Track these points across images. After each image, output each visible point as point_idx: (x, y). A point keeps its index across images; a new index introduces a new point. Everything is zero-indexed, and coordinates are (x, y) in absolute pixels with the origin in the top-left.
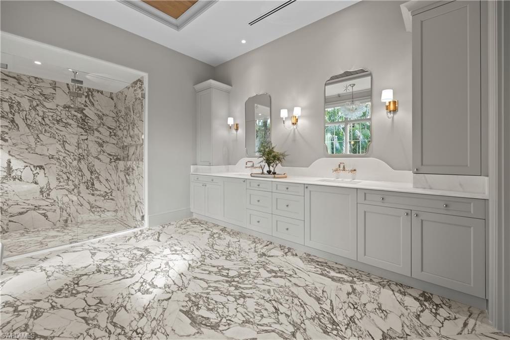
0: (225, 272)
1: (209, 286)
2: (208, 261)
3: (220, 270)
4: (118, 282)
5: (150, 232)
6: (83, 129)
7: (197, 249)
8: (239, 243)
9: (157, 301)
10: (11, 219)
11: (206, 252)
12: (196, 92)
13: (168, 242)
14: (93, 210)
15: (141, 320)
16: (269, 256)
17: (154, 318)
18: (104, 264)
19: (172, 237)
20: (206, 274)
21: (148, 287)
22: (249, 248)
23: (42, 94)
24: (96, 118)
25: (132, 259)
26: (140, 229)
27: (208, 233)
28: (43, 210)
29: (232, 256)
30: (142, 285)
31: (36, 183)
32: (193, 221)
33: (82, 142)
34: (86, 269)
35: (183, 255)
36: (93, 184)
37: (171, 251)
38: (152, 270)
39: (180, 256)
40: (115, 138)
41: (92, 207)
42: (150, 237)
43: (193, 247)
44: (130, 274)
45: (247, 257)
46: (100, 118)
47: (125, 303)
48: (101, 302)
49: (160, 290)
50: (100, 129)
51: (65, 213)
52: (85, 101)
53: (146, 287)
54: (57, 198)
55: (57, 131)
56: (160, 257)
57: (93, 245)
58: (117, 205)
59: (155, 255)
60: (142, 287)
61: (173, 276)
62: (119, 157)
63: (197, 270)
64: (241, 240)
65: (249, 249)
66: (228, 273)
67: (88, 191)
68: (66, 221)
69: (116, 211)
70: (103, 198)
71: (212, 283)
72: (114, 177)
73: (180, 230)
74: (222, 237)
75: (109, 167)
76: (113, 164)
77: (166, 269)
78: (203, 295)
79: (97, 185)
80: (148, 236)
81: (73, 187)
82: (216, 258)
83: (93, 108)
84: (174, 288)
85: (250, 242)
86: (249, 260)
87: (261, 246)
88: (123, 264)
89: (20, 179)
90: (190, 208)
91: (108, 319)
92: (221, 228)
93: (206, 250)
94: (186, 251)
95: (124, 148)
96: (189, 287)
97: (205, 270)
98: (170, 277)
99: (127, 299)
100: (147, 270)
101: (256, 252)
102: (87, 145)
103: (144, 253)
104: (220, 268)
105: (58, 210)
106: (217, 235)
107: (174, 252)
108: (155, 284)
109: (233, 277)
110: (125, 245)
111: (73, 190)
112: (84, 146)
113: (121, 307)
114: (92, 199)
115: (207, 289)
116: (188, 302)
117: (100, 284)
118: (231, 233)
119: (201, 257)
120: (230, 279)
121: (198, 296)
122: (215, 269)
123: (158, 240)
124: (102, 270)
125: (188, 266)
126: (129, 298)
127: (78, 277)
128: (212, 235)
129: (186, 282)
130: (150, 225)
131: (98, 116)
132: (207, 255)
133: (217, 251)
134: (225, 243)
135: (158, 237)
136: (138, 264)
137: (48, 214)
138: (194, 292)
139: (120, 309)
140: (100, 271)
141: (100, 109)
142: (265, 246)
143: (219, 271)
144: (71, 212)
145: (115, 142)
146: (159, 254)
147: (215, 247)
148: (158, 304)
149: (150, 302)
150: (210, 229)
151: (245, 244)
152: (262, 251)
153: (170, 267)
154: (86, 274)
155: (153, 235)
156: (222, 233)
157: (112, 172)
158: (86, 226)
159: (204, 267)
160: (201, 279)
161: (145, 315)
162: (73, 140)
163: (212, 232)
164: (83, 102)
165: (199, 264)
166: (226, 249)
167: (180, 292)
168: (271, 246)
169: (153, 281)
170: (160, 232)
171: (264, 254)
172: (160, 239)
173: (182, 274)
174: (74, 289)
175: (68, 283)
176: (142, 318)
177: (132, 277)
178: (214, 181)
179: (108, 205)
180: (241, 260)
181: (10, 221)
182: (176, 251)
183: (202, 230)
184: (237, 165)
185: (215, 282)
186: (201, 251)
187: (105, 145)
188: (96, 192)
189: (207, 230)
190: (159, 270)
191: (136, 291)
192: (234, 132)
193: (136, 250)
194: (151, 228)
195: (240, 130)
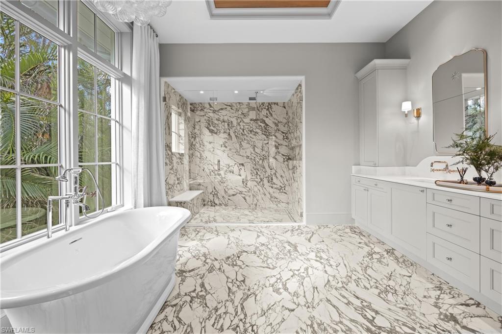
0: (370, 314)
1: (341, 322)
2: (352, 286)
3: (364, 307)
4: (262, 269)
5: (305, 230)
6: (265, 135)
7: (345, 265)
8: (408, 279)
9: (281, 305)
10: (229, 198)
11: (354, 273)
12: (358, 81)
13: (317, 245)
14: (272, 199)
15: (261, 317)
16: (464, 327)
17: (271, 323)
18: (261, 248)
19: (323, 241)
20: (343, 302)
21: (281, 286)
22: (426, 294)
23: (243, 114)
24: (273, 126)
25: (280, 251)
26: (298, 224)
27: (367, 249)
28: (244, 194)
29: (390, 295)
30: (276, 282)
31: (240, 175)
32: (353, 230)
33: (265, 145)
34: (249, 247)
35: (326, 266)
36: (272, 179)
37: (317, 256)
38: (291, 270)
39: (323, 266)
40: (287, 141)
41: (271, 197)
42: (303, 235)
43: (341, 261)
44: (273, 265)
45: (415, 307)
46: (277, 125)
47: (258, 291)
48: (244, 281)
49: (289, 295)
50: (276, 134)
51: (255, 199)
52: (267, 114)
53: (279, 285)
54: (251, 187)
55: (251, 139)
56: (303, 259)
57: (261, 229)
58: (288, 198)
59: (300, 255)
60: (276, 283)
61: (307, 287)
62: (290, 157)
63: (334, 292)
64: (414, 275)
65: (425, 297)
66: (374, 318)
67: (269, 184)
68: (256, 205)
69: (288, 203)
70: (279, 191)
71: (347, 319)
72: (287, 173)
73: (335, 236)
74: (385, 261)
75: (282, 164)
76: (286, 163)
77: (303, 274)
78: (328, 328)
79: (275, 180)
80: (302, 233)
81: (260, 180)
82: (365, 287)
83: (271, 118)
84: (302, 301)
85: (431, 286)
86: (418, 314)
87: (453, 301)
88: (272, 253)
89: (233, 173)
90: (351, 214)
91: (241, 299)
92: (387, 247)
93: (355, 271)
94: (332, 263)
95: (293, 149)
96: (318, 308)
97: (344, 297)
98: (303, 286)
99: (261, 289)
100: (287, 267)
101: (436, 305)
102: (268, 148)
103: (292, 249)
104: (365, 304)
105: (252, 196)
106: (378, 256)
107: (318, 259)
108: (287, 286)
109: (380, 328)
110: (281, 236)
111: (260, 182)
112: (266, 149)
113: (254, 294)
114: (271, 190)
115: (337, 324)
116: (309, 327)
117: (250, 264)
118: (401, 260)
119: (346, 278)
120: (373, 329)
121: (323, 327)
122: (357, 303)
123: (309, 241)
124: (257, 253)
125: (326, 282)
126: (263, 288)
127: (241, 252)
128: (370, 254)
129: (316, 301)
130: (307, 222)
131: (275, 123)
132: (354, 277)
133: (369, 278)
134: (387, 271)
135: (311, 237)
136: (283, 258)
137: (246, 197)
138: (321, 319)
139: (252, 295)
140: (255, 253)
141: (276, 118)
142: (462, 305)
143: (362, 308)
144: (259, 199)
145: (287, 144)
146: (304, 255)
147: (369, 271)
148: (281, 310)
149: (275, 303)
150: (371, 245)
151: (420, 285)
152: (451, 311)
153: (308, 274)
154: (246, 252)
155: (307, 233)
156: (386, 255)
157: (285, 170)
158: (266, 211)
159: (344, 293)
160: (334, 306)
161: (266, 314)
162: (259, 144)
163: (372, 249)
164: (265, 114)
165: (340, 285)
166: (385, 281)
167: (305, 308)
168: (473, 310)
169: (287, 282)
170: (314, 232)
171: (453, 318)
172: (311, 240)
173: (316, 288)
174: (235, 260)
175: (235, 254)
176: (262, 316)
177: (273, 269)
178: (378, 186)
179: (282, 197)
180: (403, 308)
181: (229, 199)
182: (321, 258)
183: (360, 243)
184: (417, 167)
185: (352, 321)
186: (349, 270)
187: (280, 147)
188: (274, 186)
189: (366, 245)
190: (297, 273)
191: (270, 284)
192: (414, 120)
193: (287, 244)
194: (308, 226)
195: (423, 118)
